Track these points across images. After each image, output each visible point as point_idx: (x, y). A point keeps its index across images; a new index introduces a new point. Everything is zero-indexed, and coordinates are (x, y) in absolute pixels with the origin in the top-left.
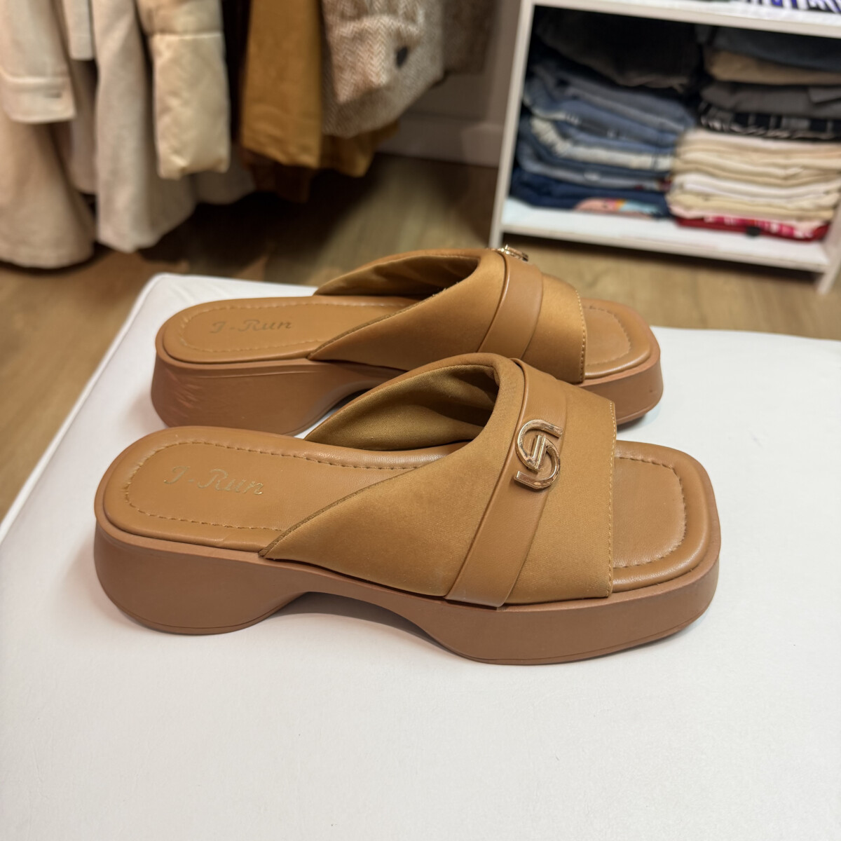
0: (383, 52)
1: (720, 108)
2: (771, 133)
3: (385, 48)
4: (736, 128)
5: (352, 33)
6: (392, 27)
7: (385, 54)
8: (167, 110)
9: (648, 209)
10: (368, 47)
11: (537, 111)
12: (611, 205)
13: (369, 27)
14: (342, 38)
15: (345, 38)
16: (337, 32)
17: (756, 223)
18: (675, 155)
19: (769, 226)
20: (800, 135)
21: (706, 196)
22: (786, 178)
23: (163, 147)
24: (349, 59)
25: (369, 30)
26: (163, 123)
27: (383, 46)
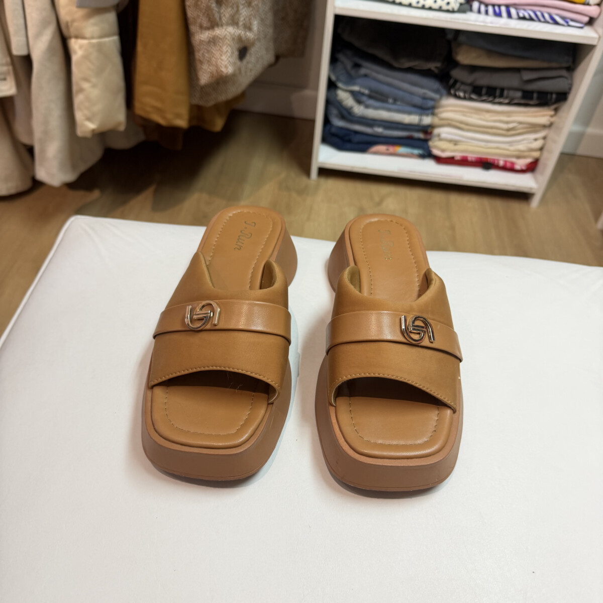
0: (229, 51)
1: (463, 83)
2: (497, 100)
3: (230, 48)
4: (473, 96)
5: (207, 38)
6: (235, 34)
7: (230, 53)
8: (81, 90)
9: (416, 152)
10: (219, 47)
11: (340, 85)
12: (392, 149)
13: (219, 34)
14: (201, 42)
15: (203, 41)
16: (198, 37)
17: (489, 160)
18: (433, 114)
19: (498, 163)
20: (516, 101)
21: (456, 143)
22: (508, 130)
23: (79, 116)
24: (206, 55)
25: (219, 36)
26: (78, 99)
27: (229, 47)
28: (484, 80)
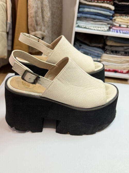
5: (34, 34)
6: (41, 33)
17: (116, 70)
18: (101, 58)
20: (123, 55)
22: (121, 62)
25: (37, 33)
28: (114, 49)
